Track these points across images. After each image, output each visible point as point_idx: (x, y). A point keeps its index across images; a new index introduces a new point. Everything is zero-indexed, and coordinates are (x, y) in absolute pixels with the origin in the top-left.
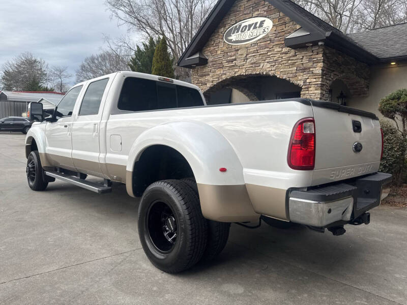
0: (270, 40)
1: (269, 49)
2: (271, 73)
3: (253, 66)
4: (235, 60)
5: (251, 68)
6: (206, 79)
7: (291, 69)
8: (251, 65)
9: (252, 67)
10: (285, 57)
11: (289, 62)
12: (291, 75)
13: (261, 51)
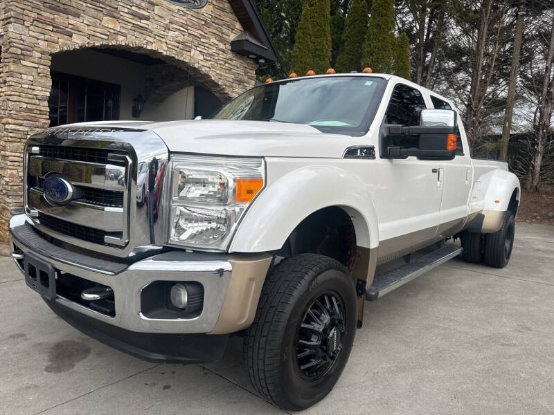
0: (205, 22)
1: (203, 33)
2: (204, 70)
3: (180, 46)
4: (147, 19)
5: (176, 49)
6: (72, 22)
7: (227, 75)
8: (177, 44)
9: (178, 47)
10: (222, 56)
11: (227, 65)
12: (228, 84)
13: (193, 29)
